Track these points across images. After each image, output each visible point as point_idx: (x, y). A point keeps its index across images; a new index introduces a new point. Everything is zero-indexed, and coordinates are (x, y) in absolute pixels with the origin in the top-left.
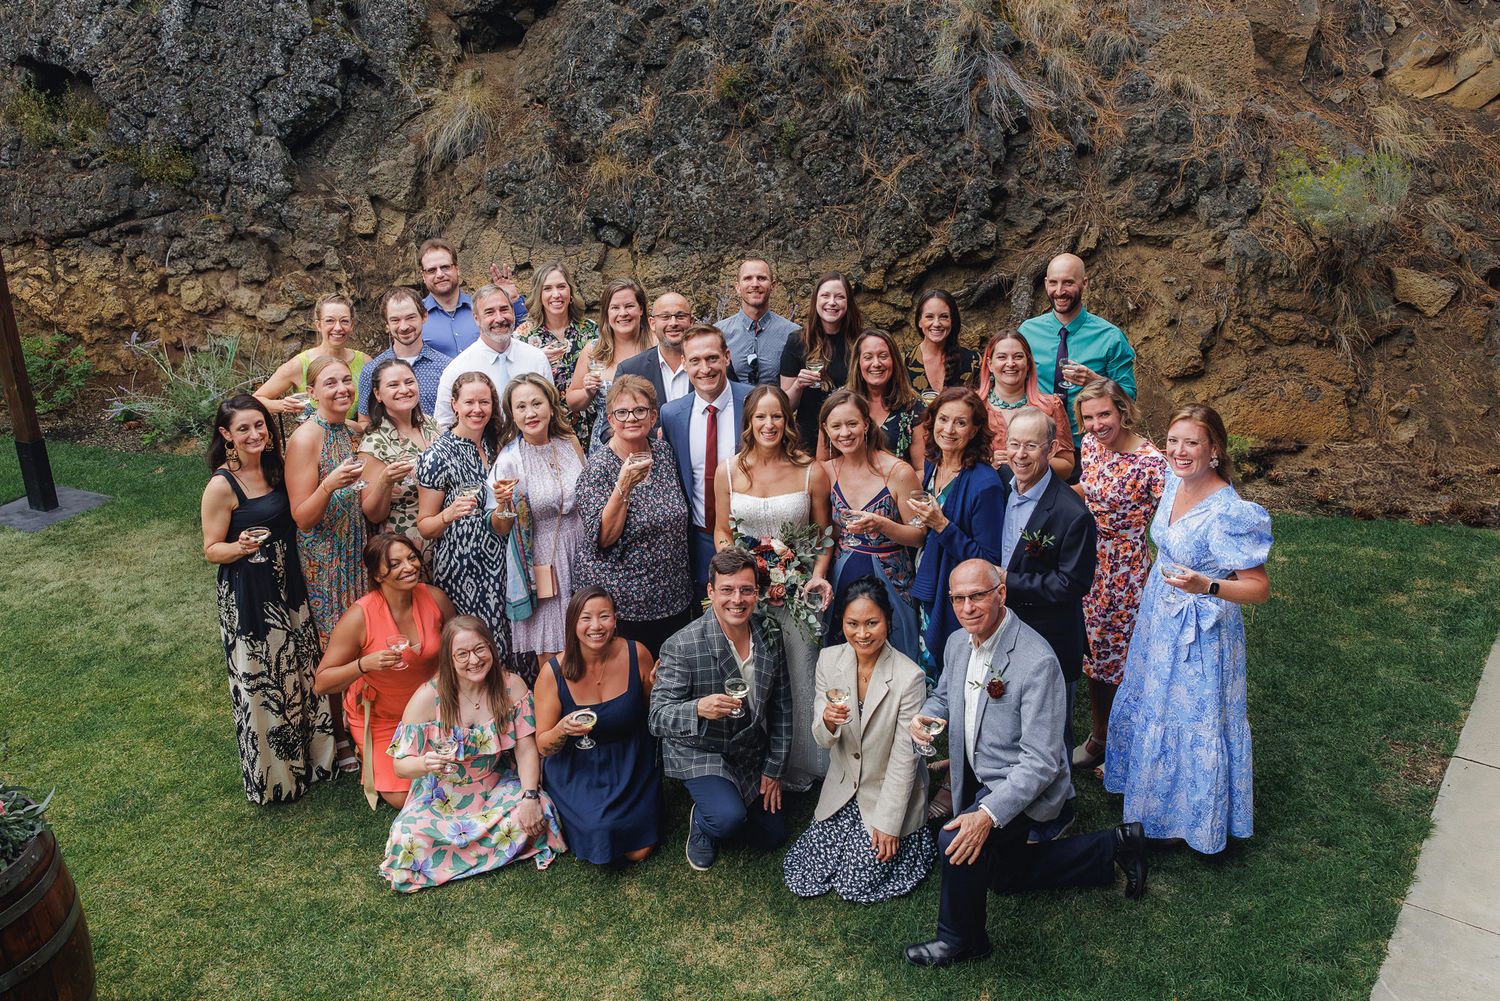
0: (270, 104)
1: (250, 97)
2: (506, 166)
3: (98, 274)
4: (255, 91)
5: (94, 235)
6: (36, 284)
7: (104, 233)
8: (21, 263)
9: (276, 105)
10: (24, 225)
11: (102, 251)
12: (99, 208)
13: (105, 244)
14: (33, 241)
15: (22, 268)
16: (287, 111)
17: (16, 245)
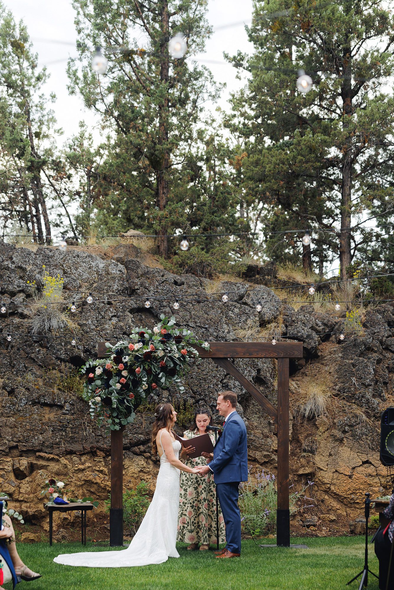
0: (232, 386)
1: (221, 382)
2: (345, 419)
3: (139, 470)
4: (222, 380)
5: (136, 449)
6: (101, 475)
7: (142, 448)
8: (88, 464)
9: (235, 387)
10: (91, 443)
11: (139, 458)
12: (141, 434)
13: (141, 454)
14: (95, 452)
15: (89, 467)
16: (242, 390)
17: (82, 455)
